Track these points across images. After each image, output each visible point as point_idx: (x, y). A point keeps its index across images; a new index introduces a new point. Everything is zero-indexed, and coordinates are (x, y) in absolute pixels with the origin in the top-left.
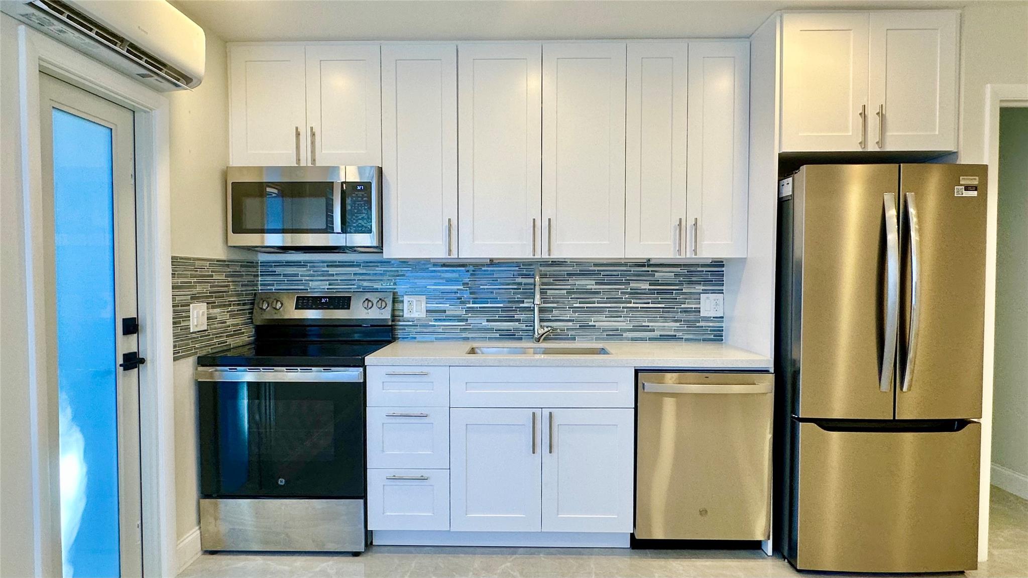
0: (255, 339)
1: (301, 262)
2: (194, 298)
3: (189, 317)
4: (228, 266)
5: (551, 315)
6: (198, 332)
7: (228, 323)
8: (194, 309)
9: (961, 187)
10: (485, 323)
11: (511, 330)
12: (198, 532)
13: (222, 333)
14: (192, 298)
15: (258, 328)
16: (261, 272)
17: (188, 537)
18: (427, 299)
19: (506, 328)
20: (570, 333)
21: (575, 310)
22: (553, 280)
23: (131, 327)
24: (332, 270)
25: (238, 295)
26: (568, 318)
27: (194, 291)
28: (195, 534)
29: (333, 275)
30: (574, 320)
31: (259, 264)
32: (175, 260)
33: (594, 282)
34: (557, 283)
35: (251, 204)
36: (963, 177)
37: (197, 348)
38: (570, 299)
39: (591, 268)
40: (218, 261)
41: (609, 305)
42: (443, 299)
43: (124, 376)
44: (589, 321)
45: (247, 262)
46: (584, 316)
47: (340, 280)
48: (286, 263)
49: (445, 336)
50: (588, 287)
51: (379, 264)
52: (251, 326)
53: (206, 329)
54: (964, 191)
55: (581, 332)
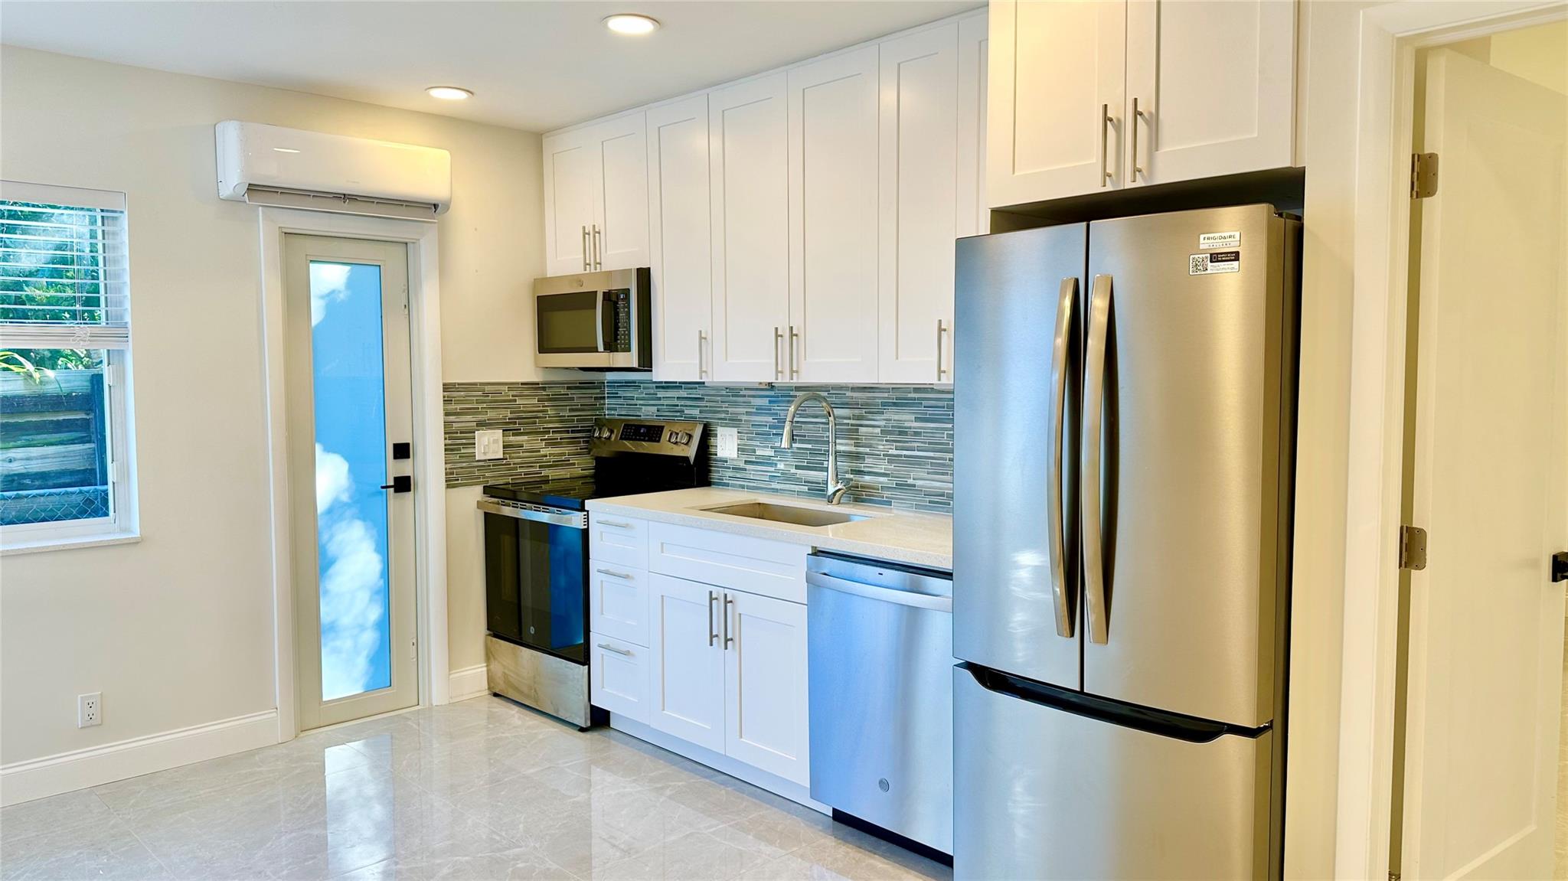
0: (595, 473)
1: (635, 383)
2: (481, 425)
3: (474, 444)
4: (544, 389)
5: (863, 465)
6: (489, 460)
7: (542, 453)
8: (481, 436)
9: (1204, 256)
10: (793, 470)
11: (820, 484)
12: (485, 669)
13: (535, 463)
14: (477, 425)
15: (598, 459)
16: (608, 393)
17: (466, 670)
18: (738, 432)
19: (815, 480)
20: (886, 494)
21: (892, 459)
22: (866, 413)
23: (402, 451)
24: (661, 394)
25: (561, 421)
26: (883, 471)
27: (480, 417)
28: (480, 670)
29: (660, 399)
30: (889, 474)
31: (606, 384)
32: (446, 387)
33: (913, 417)
34: (870, 416)
35: (561, 319)
36: (1207, 236)
37: (488, 477)
38: (885, 442)
39: (910, 395)
40: (522, 384)
41: (931, 454)
42: (752, 434)
43: (395, 498)
44: (908, 478)
45: (580, 383)
46: (902, 470)
47: (667, 405)
48: (626, 383)
49: (755, 485)
50: (907, 424)
51: (697, 386)
52: (588, 457)
53: (502, 457)
54: (1210, 264)
55: (898, 494)
